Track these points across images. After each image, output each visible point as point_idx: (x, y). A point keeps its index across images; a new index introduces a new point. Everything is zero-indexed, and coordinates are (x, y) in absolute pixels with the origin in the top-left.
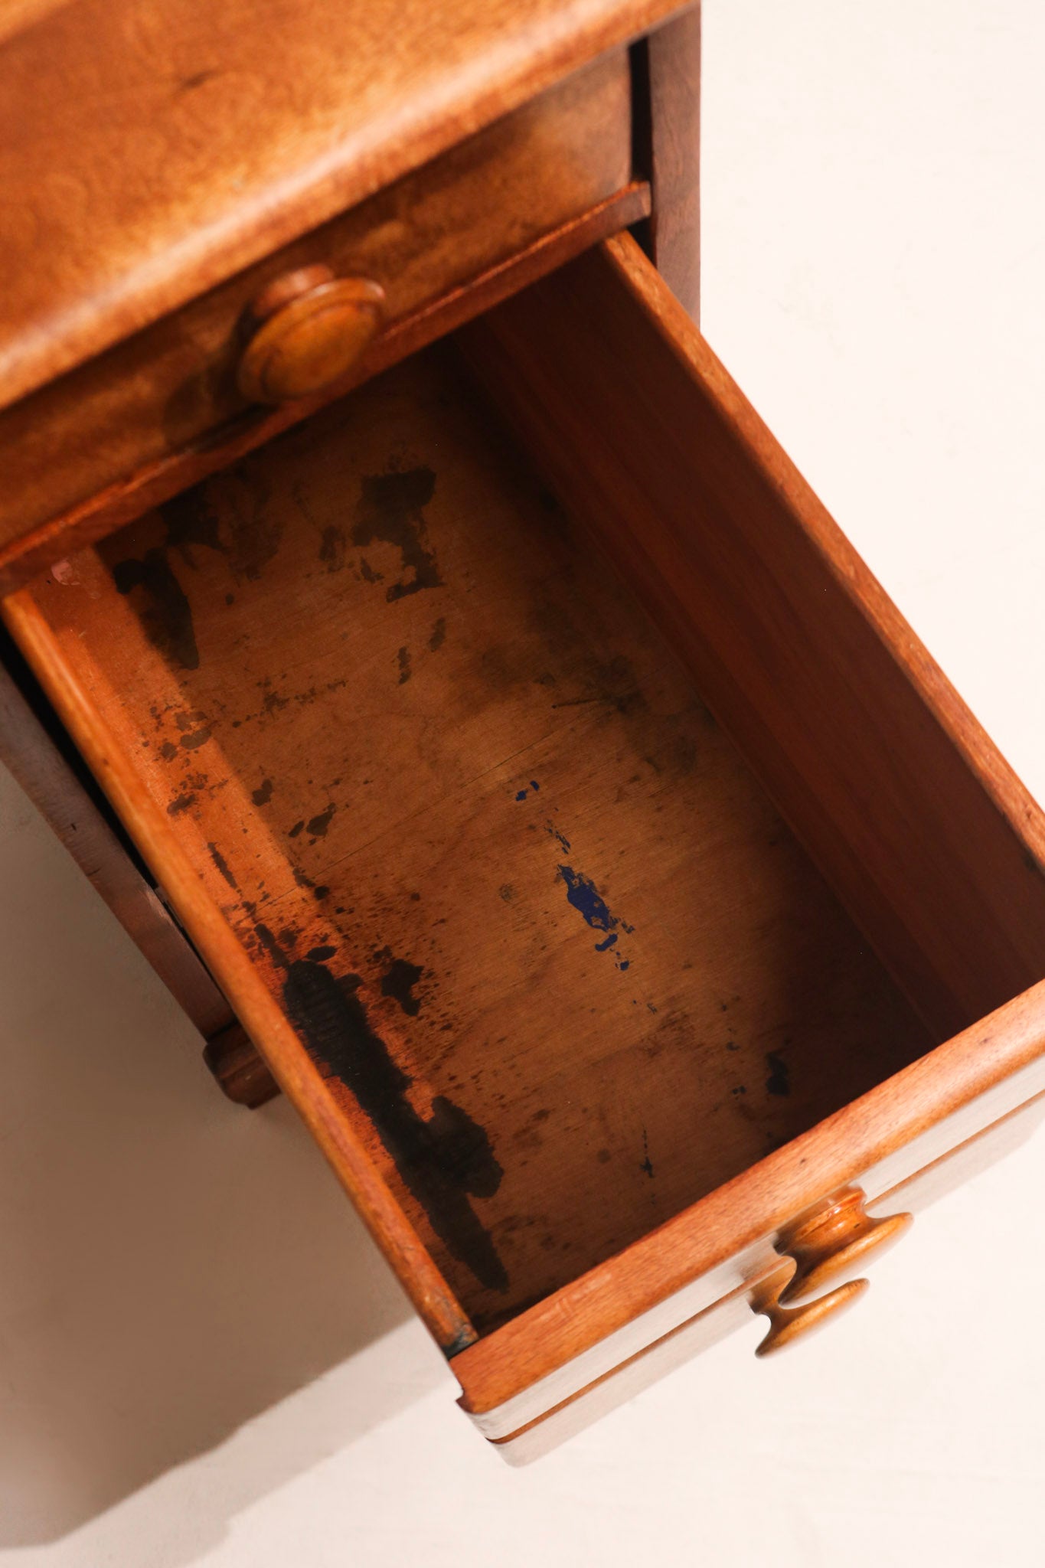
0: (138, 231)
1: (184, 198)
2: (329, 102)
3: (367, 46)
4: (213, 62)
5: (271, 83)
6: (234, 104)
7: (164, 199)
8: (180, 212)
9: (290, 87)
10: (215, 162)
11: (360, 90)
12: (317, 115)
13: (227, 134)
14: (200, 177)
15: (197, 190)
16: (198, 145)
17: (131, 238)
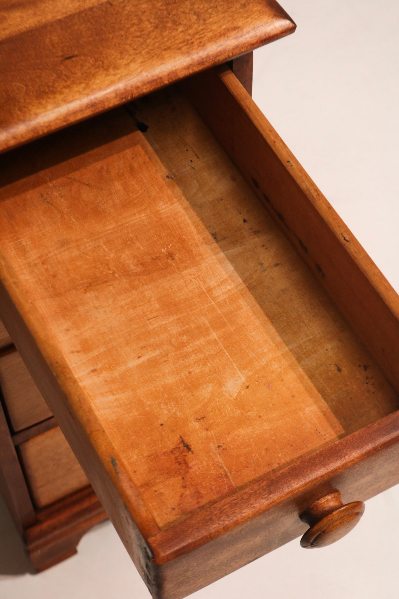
0: (44, 102)
1: (61, 93)
2: (116, 68)
3: (132, 52)
4: (76, 53)
5: (96, 60)
6: (82, 66)
7: (54, 93)
8: (59, 97)
9: (103, 63)
10: (73, 83)
11: (127, 65)
12: (111, 71)
13: (79, 74)
14: (68, 87)
15: (66, 91)
16: (68, 77)
17: (41, 104)
